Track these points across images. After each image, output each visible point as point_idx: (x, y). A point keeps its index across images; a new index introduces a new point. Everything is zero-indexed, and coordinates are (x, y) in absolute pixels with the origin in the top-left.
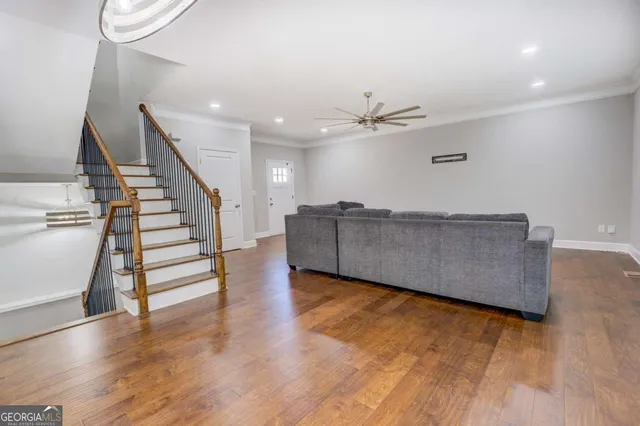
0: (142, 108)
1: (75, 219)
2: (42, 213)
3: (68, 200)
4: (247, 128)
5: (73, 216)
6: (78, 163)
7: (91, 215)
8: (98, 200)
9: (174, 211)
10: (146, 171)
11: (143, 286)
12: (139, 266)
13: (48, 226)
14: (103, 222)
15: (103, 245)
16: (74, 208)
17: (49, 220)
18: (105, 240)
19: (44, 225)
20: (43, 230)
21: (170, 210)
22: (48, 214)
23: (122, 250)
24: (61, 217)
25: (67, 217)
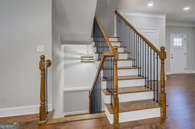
0: (116, 12)
1: (90, 60)
2: (80, 56)
3: (88, 52)
4: (164, 17)
5: (89, 58)
6: (91, 37)
7: (95, 58)
8: (98, 52)
9: (129, 59)
10: (116, 40)
11: (117, 107)
12: (115, 94)
13: (81, 62)
14: (99, 63)
15: (98, 75)
16: (89, 55)
17: (81, 59)
18: (99, 73)
19: (80, 61)
20: (80, 63)
21: (127, 58)
22: (82, 57)
23: (106, 79)
24: (85, 59)
25: (87, 58)
